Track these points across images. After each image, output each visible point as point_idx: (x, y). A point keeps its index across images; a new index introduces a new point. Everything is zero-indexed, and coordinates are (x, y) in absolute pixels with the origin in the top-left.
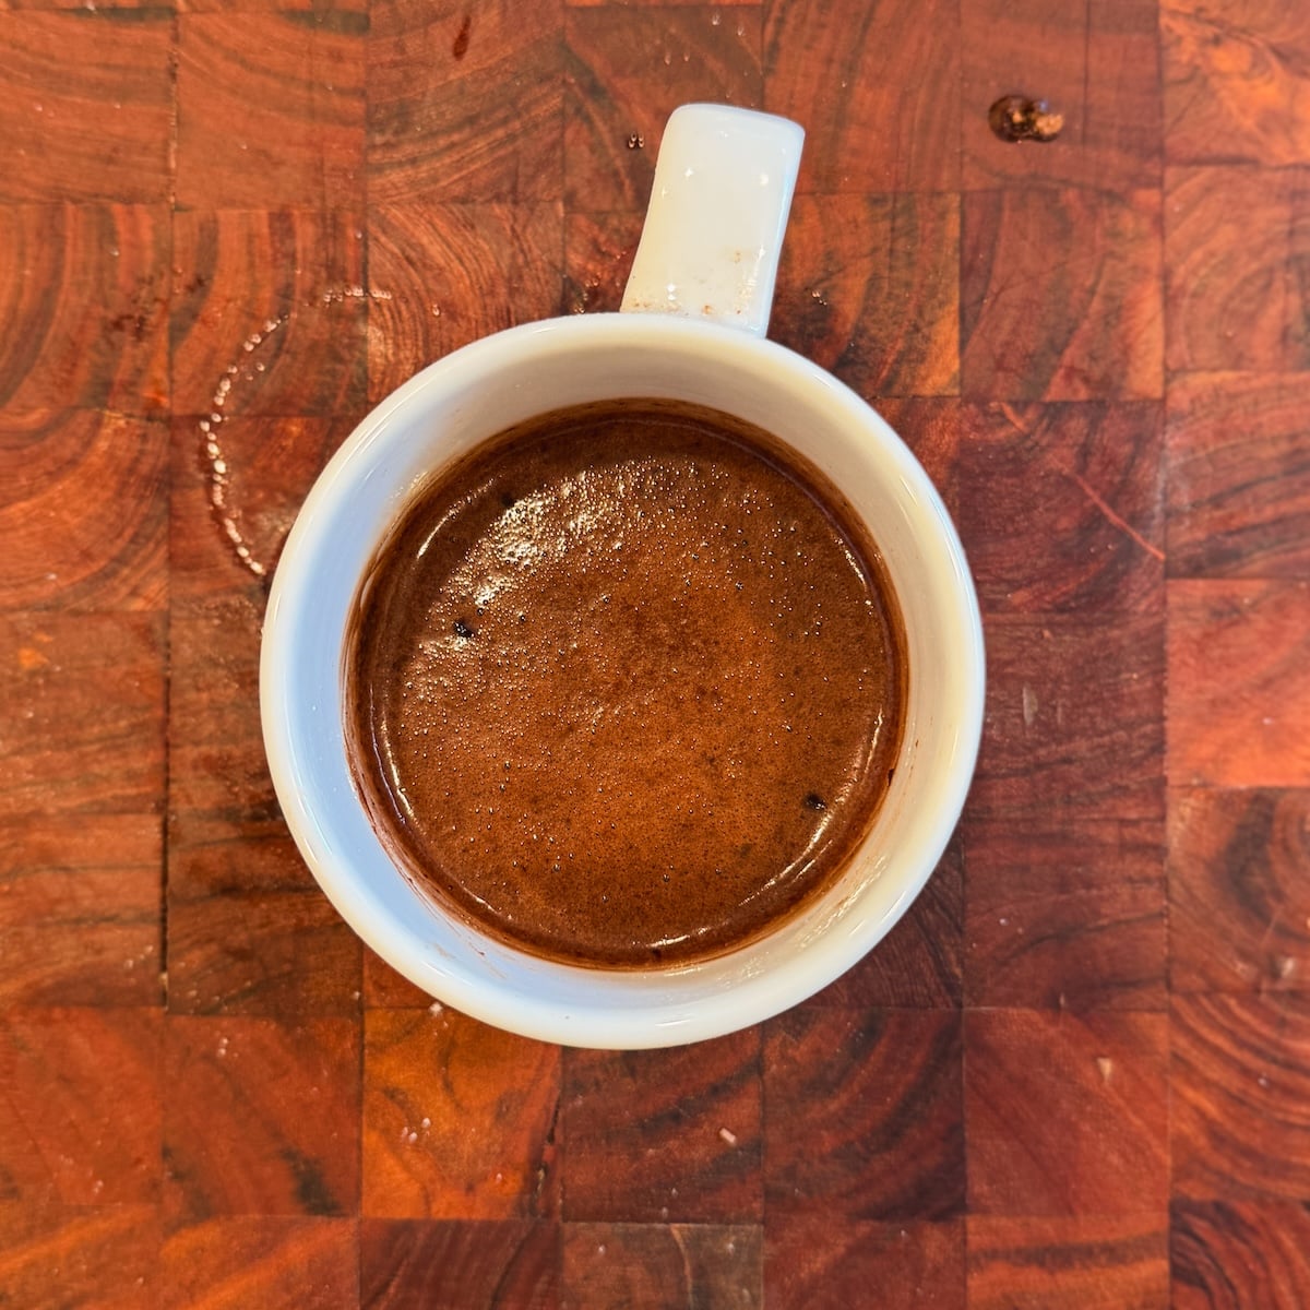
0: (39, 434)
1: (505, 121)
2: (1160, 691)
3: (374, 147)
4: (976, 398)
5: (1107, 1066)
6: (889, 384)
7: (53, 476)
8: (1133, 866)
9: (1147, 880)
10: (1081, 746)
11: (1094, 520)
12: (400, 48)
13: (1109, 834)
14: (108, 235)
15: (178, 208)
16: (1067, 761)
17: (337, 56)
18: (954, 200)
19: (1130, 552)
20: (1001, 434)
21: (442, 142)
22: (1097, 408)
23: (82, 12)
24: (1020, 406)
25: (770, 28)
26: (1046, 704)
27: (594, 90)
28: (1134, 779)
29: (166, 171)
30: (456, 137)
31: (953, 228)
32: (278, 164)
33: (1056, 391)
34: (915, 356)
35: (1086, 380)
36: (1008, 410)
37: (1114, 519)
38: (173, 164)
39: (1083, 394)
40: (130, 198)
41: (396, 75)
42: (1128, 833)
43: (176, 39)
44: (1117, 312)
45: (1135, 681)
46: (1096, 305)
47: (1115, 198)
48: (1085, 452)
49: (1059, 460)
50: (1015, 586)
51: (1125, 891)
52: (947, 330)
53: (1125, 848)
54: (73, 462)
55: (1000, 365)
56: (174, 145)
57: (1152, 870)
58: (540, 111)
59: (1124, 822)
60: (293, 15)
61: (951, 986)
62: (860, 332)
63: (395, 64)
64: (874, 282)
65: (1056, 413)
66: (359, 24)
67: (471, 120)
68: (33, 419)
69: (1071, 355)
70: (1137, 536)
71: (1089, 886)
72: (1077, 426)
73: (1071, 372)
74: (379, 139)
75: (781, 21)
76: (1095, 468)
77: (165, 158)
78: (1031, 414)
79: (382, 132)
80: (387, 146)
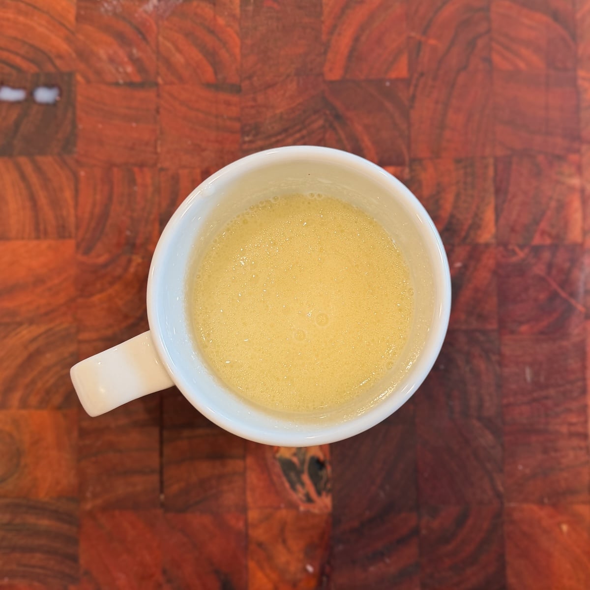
0: (105, 265)
1: (300, 130)
2: (584, 368)
3: (244, 142)
4: (503, 244)
5: (565, 528)
6: (465, 238)
7: (112, 283)
8: (575, 442)
9: (581, 448)
10: (552, 392)
11: (554, 296)
12: (255, 100)
13: (564, 429)
14: (132, 182)
15: (162, 169)
16: (546, 398)
17: (228, 104)
18: (491, 161)
19: (570, 309)
20: (514, 259)
21: (274, 140)
22: (554, 247)
23: (117, 84)
24: (522, 247)
25: (412, 89)
26: (536, 374)
27: (338, 117)
28: (574, 405)
29: (156, 153)
30: (279, 137)
31: (491, 172)
32: (204, 150)
33: (537, 240)
34: (476, 226)
35: (550, 235)
36: (517, 249)
37: (563, 294)
38: (159, 150)
39: (548, 241)
40: (142, 165)
41: (253, 112)
42: (573, 429)
43: (158, 96)
44: (562, 207)
45: (573, 364)
46: (553, 204)
47: (560, 158)
48: (550, 266)
49: (539, 269)
50: (521, 323)
51: (571, 454)
52: (489, 215)
53: (571, 435)
54: (119, 278)
55: (513, 230)
56: (159, 142)
57: (582, 444)
58: (315, 126)
59: (571, 424)
60: (208, 85)
61: (499, 495)
62: (452, 216)
63: (252, 107)
64: (458, 196)
65: (537, 250)
66: (237, 89)
67: (285, 130)
68: (102, 260)
69: (543, 225)
70: (573, 301)
71: (556, 450)
72: (546, 255)
73: (543, 233)
74: (247, 139)
75: (416, 86)
76: (554, 272)
77: (155, 147)
78: (526, 250)
79: (248, 135)
80: (251, 142)
